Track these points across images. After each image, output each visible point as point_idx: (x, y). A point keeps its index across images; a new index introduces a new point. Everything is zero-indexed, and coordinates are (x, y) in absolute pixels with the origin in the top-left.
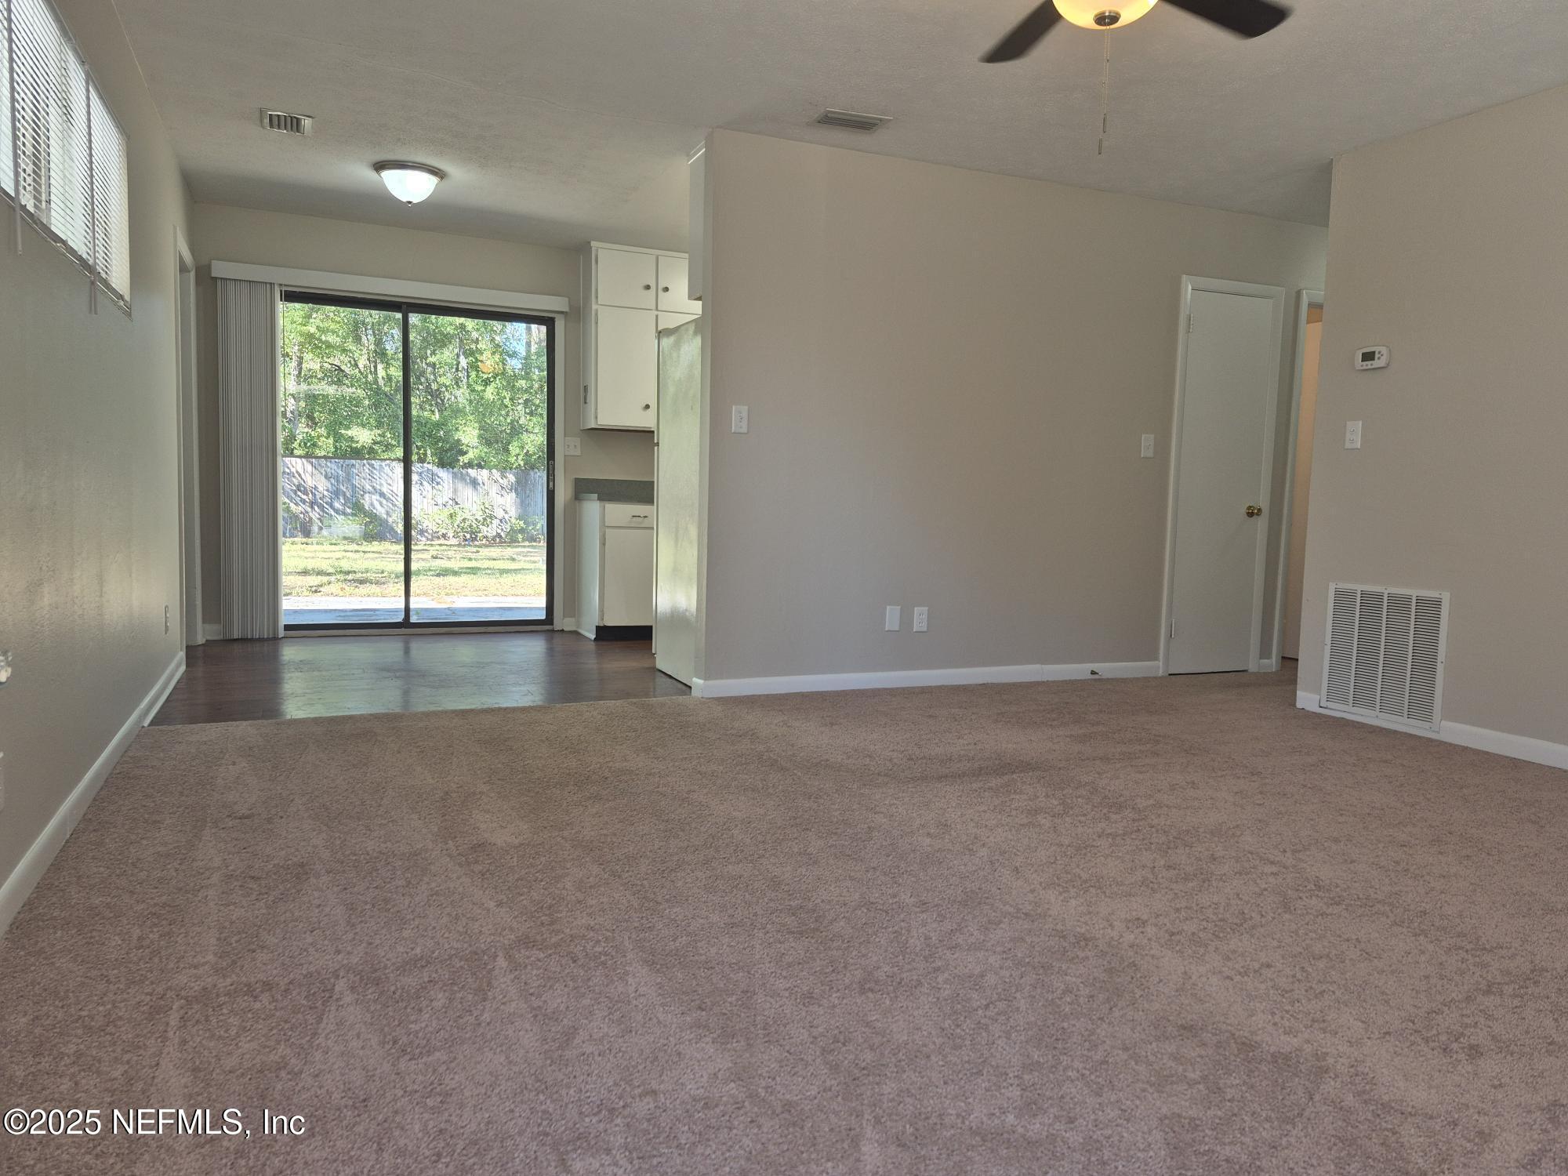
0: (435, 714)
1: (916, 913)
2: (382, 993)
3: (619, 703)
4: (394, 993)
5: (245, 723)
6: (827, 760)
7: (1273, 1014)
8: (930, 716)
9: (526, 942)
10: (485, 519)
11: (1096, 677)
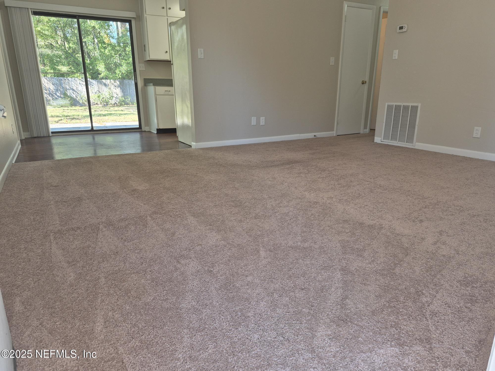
0: (110, 156)
1: (268, 200)
2: (114, 228)
3: (169, 151)
4: (118, 227)
5: (47, 161)
6: (237, 164)
7: (368, 216)
8: (267, 150)
9: (155, 213)
10: (110, 98)
11: (316, 137)
